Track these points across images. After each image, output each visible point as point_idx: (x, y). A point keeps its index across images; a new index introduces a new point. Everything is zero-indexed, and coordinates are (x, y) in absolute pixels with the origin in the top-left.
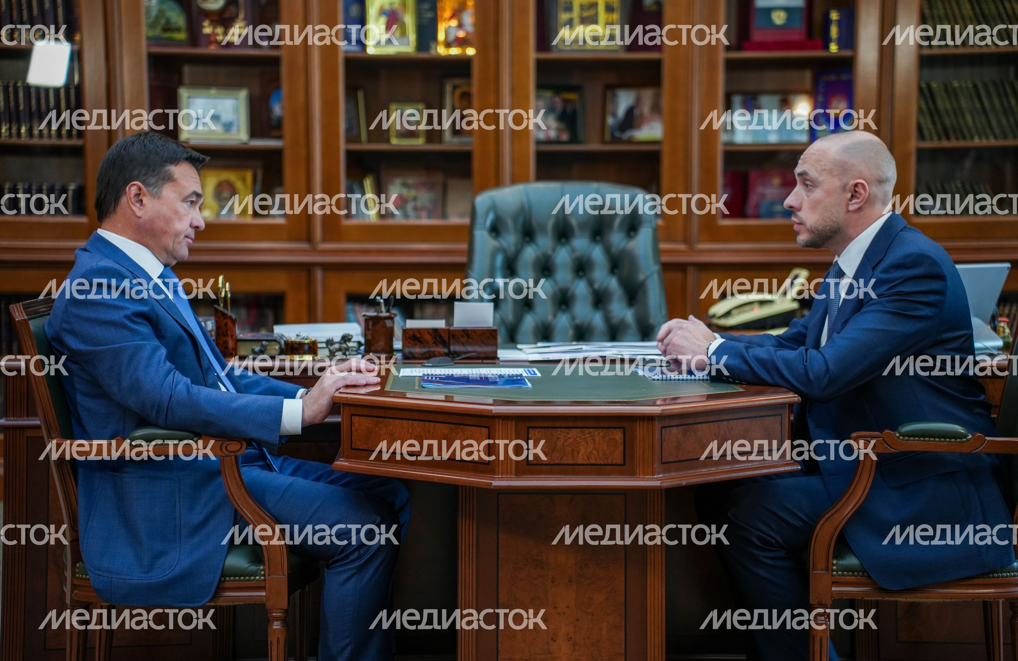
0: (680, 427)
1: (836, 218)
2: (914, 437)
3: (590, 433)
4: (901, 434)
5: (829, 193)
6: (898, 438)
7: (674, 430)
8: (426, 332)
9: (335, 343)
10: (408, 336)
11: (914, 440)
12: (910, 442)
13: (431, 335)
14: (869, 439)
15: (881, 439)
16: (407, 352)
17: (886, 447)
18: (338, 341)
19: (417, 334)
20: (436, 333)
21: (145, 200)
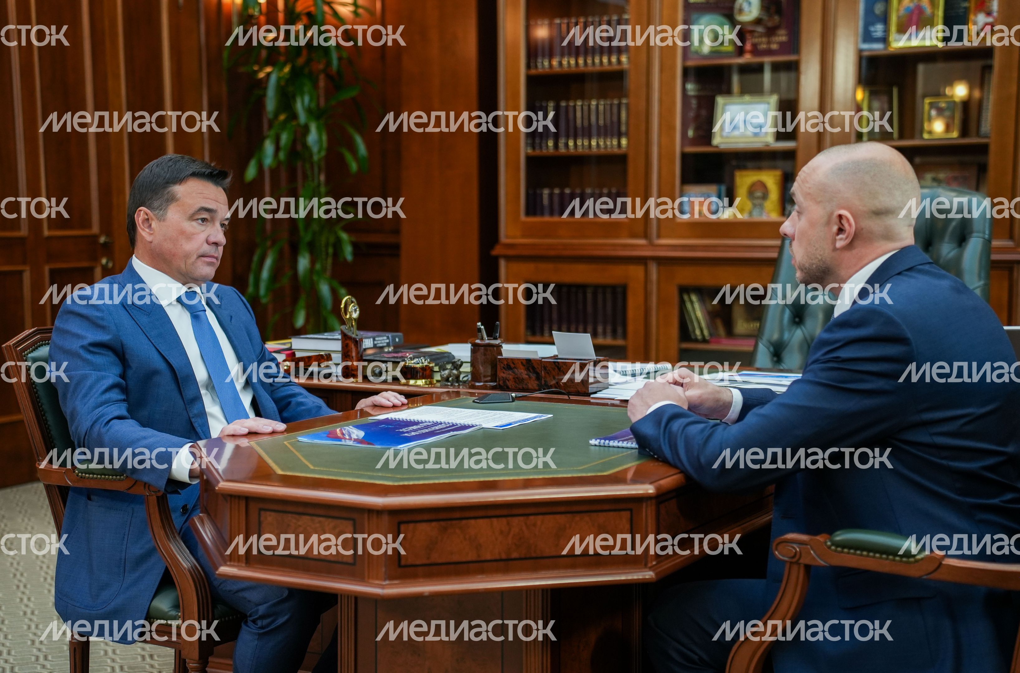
0: (434, 524)
1: (821, 255)
2: (850, 548)
3: (320, 522)
4: (837, 544)
5: (812, 224)
6: (829, 547)
7: (423, 527)
8: (520, 363)
9: (447, 369)
10: (502, 365)
11: (848, 553)
12: (842, 554)
13: (524, 366)
14: (795, 546)
15: (809, 547)
16: (501, 383)
17: (814, 558)
18: (449, 366)
19: (511, 364)
20: (529, 364)
21: (154, 225)
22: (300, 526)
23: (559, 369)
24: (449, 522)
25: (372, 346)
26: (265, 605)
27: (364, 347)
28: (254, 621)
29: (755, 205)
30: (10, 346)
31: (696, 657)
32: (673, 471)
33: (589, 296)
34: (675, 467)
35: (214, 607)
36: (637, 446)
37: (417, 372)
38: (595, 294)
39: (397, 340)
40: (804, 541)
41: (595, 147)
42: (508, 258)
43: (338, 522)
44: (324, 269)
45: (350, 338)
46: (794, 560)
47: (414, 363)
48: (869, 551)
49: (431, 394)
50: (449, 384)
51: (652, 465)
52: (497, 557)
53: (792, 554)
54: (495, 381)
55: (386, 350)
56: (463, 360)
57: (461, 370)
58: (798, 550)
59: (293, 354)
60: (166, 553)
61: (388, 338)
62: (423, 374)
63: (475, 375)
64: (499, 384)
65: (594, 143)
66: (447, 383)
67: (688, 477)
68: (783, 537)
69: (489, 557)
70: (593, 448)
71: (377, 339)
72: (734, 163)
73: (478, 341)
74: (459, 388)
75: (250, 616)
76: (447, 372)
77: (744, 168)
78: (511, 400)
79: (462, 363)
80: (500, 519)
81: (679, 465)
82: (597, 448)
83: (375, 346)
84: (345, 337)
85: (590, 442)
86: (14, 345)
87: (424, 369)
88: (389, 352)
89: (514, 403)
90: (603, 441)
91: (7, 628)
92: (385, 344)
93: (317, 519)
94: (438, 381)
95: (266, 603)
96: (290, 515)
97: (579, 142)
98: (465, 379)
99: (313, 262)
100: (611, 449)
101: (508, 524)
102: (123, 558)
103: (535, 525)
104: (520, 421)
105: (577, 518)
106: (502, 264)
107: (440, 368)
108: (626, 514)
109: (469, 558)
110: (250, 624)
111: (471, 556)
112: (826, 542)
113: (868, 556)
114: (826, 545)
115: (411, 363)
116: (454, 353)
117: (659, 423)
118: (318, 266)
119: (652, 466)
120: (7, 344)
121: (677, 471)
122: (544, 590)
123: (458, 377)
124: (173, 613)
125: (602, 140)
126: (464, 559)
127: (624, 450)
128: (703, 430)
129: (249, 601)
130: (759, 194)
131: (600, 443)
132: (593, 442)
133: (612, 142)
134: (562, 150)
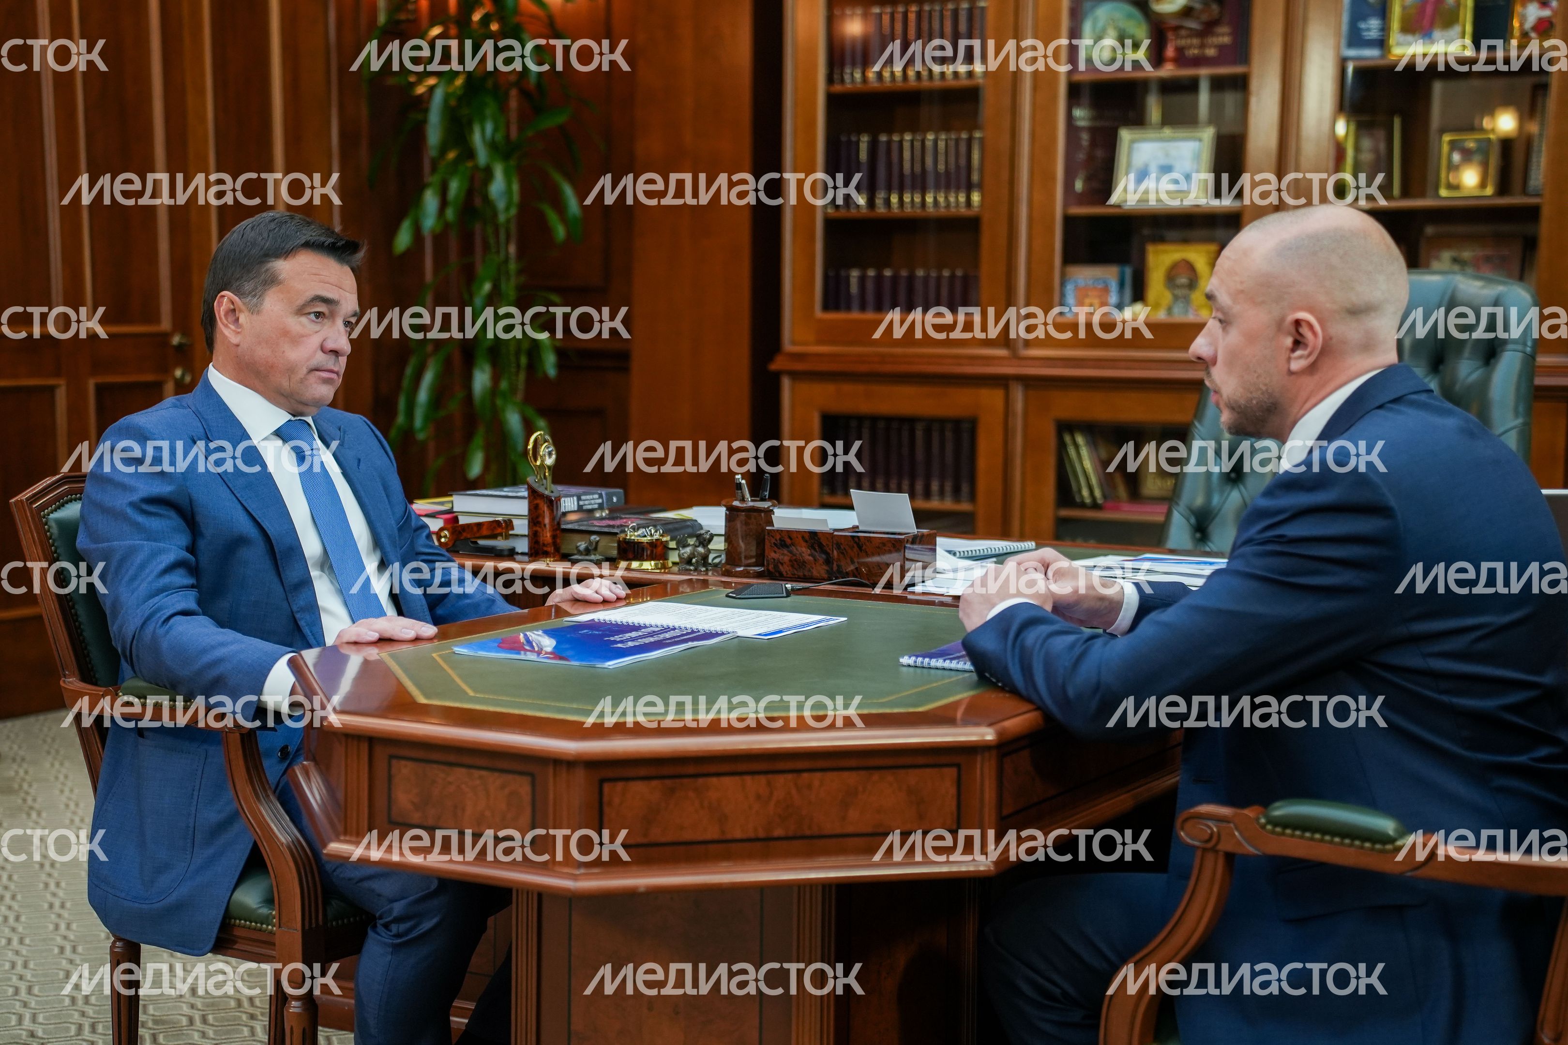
0: (655, 783)
1: (1265, 384)
2: (1295, 827)
3: (481, 777)
4: (1276, 822)
6: (1263, 827)
7: (639, 788)
8: (799, 536)
9: (689, 545)
10: (773, 541)
11: (1293, 836)
12: (1283, 838)
13: (806, 542)
14: (1210, 823)
15: (1232, 825)
16: (771, 567)
17: (1239, 843)
18: (692, 541)
19: (787, 538)
20: (814, 539)
21: (243, 318)
22: (450, 783)
23: (860, 547)
24: (678, 781)
25: (576, 509)
26: (403, 903)
27: (563, 510)
28: (386, 926)
29: (1176, 298)
30: (21, 501)
31: (1057, 991)
32: (1026, 707)
33: (919, 434)
34: (1029, 700)
35: (326, 903)
36: (972, 668)
37: (643, 549)
38: (928, 431)
39: (615, 499)
40: (1225, 816)
41: (931, 205)
42: (795, 375)
43: (510, 777)
44: (513, 390)
45: (542, 496)
46: (1210, 845)
47: (639, 536)
48: (1324, 832)
49: (664, 583)
50: (692, 568)
51: (993, 696)
52: (751, 835)
53: (1206, 837)
54: (762, 565)
55: (598, 515)
56: (714, 532)
57: (711, 547)
58: (1215, 829)
59: (456, 519)
60: (254, 819)
61: (601, 496)
62: (652, 552)
63: (733, 557)
64: (768, 570)
65: (929, 199)
66: (688, 567)
67: (1048, 717)
68: (1192, 811)
69: (738, 835)
70: (905, 669)
71: (583, 497)
72: (1146, 232)
73: (736, 503)
74: (707, 574)
75: (381, 918)
76: (688, 550)
77: (1161, 239)
78: (785, 594)
79: (712, 536)
80: (757, 777)
81: (1034, 697)
82: (911, 669)
83: (580, 509)
84: (534, 494)
85: (901, 660)
86: (27, 499)
87: (653, 544)
88: (602, 519)
89: (789, 599)
90: (920, 659)
91: (24, 928)
92: (596, 506)
93: (477, 773)
94: (674, 564)
95: (403, 898)
96: (435, 766)
97: (907, 198)
98: (717, 561)
99: (496, 378)
100: (932, 671)
101: (769, 784)
102: (191, 825)
103: (809, 787)
104: (795, 627)
105: (876, 776)
106: (786, 383)
107: (677, 544)
108: (952, 772)
109: (709, 836)
110: (380, 929)
111: (712, 833)
112: (1258, 819)
113: (1322, 840)
114: (1258, 823)
115: (633, 536)
116: (702, 521)
117: (1006, 633)
118: (504, 385)
119: (994, 698)
120: (18, 498)
121: (1030, 707)
122: (827, 886)
123: (705, 558)
124: (265, 911)
125: (942, 195)
126: (700, 838)
127: (953, 673)
128: (1072, 646)
129: (379, 895)
130: (1183, 280)
131: (915, 662)
132: (905, 660)
133: (957, 197)
134: (881, 209)
